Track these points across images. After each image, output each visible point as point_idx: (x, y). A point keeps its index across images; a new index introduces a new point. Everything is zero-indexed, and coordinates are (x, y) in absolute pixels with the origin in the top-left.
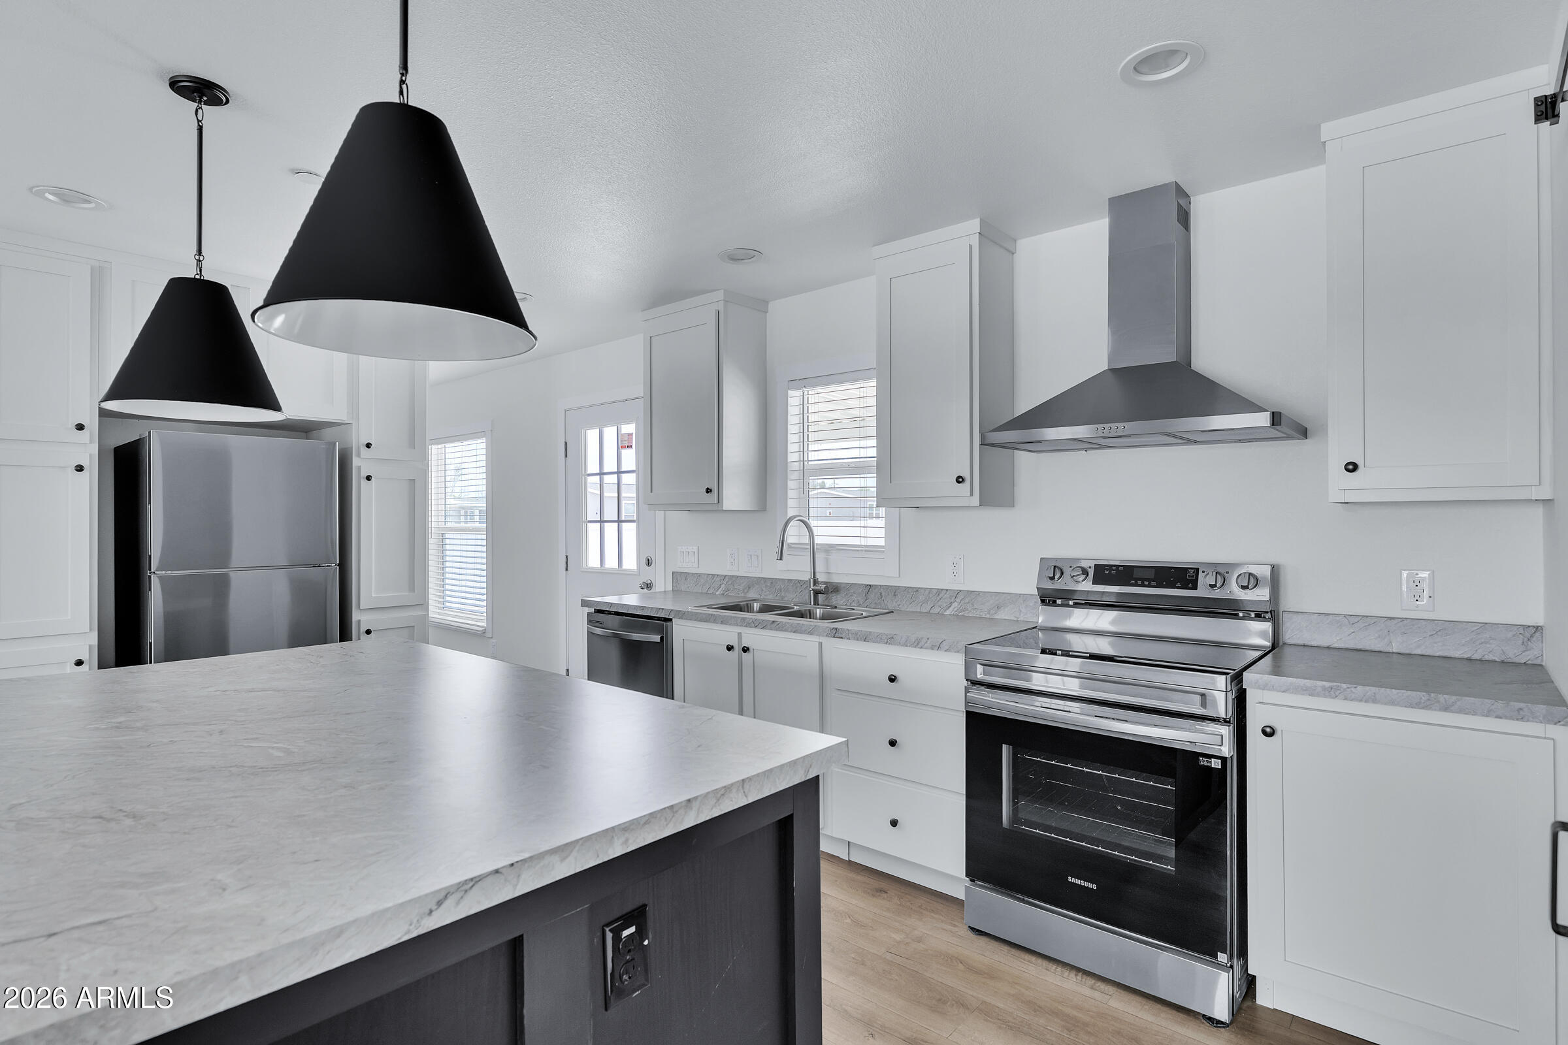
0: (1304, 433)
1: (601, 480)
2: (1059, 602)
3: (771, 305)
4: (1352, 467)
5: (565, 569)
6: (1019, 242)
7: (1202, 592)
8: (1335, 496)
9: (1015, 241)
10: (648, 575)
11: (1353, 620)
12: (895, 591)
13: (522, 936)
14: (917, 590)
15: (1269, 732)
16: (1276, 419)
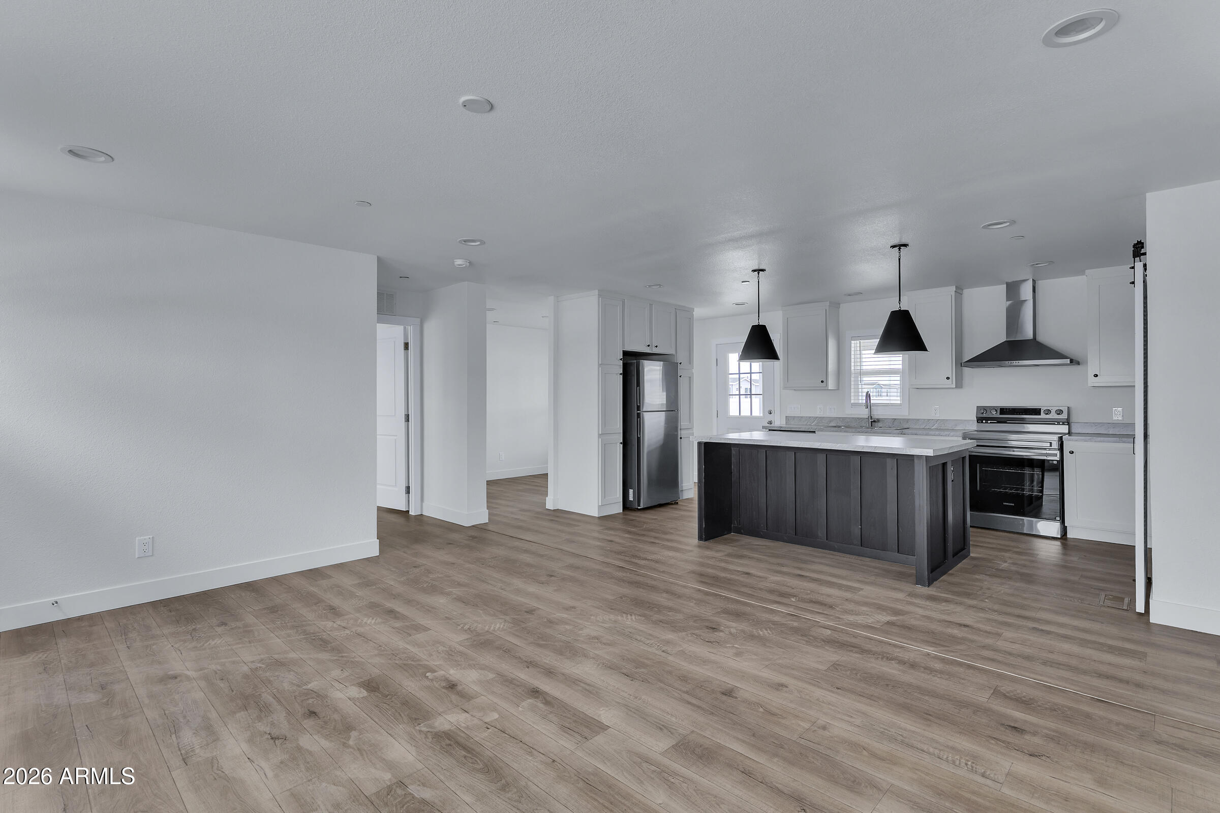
0: (1078, 363)
1: (739, 376)
2: (984, 421)
3: (841, 305)
4: (1096, 376)
5: (716, 416)
6: (964, 290)
7: (1043, 416)
8: (1090, 384)
9: (962, 290)
10: (770, 418)
11: (1097, 424)
12: (907, 420)
13: (946, 462)
14: (918, 420)
15: (1072, 452)
16: (1072, 361)
